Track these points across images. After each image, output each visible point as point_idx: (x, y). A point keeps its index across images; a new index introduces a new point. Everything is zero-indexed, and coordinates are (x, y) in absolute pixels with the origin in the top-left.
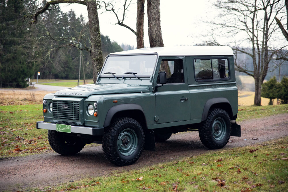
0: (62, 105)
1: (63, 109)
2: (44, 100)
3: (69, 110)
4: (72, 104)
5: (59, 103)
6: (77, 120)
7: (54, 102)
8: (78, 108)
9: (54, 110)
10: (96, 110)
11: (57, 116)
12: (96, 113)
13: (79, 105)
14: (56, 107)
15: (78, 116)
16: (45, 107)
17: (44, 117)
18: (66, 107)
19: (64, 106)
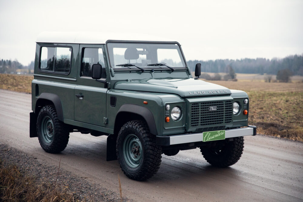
0: (207, 108)
1: (211, 112)
2: (167, 104)
3: (219, 111)
4: (223, 104)
5: (202, 106)
6: (229, 122)
7: (192, 105)
8: (231, 108)
9: (192, 116)
10: (245, 107)
11: (198, 123)
12: (246, 111)
13: (231, 104)
14: (196, 111)
15: (231, 117)
16: (166, 115)
17: (166, 128)
18: (215, 109)
19: (211, 108)
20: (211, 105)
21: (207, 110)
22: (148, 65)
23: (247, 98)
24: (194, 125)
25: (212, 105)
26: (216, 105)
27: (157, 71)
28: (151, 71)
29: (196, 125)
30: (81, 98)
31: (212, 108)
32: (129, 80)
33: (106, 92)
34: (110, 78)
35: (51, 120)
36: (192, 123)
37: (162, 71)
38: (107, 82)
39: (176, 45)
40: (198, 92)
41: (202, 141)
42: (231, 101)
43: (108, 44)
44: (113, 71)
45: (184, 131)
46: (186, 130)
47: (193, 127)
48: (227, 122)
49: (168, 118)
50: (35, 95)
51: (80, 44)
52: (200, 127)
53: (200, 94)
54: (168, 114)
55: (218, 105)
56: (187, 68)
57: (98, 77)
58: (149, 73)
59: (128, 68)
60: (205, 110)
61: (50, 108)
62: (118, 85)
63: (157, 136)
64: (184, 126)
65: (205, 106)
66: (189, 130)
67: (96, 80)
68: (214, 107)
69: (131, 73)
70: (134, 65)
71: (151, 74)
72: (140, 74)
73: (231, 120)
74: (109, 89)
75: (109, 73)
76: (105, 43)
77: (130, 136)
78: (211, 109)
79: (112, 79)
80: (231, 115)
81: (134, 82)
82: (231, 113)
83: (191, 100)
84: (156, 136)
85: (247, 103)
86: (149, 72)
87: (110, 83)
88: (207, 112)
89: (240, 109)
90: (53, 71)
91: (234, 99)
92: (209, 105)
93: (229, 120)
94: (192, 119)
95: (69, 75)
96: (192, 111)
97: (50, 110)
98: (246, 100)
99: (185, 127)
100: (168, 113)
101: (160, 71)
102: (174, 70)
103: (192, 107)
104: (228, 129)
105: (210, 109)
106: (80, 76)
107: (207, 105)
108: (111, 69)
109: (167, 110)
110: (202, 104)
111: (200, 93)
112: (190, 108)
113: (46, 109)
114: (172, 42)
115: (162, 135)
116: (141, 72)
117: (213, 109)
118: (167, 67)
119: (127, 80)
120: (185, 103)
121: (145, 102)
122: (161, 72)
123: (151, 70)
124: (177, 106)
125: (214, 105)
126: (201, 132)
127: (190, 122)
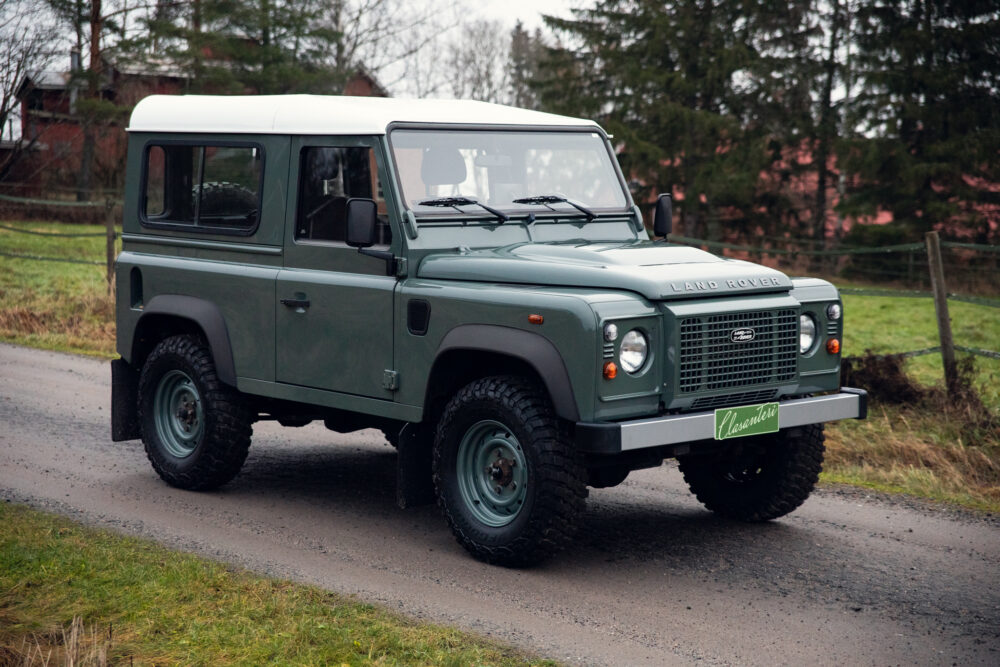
0: (726, 333)
1: (736, 346)
2: (608, 322)
3: (761, 344)
4: (771, 321)
5: (710, 327)
6: (788, 377)
7: (683, 323)
8: (794, 334)
9: (683, 360)
10: (832, 329)
11: (699, 380)
12: (836, 342)
13: (794, 319)
14: (695, 343)
15: (794, 362)
16: (606, 356)
17: (606, 399)
18: (747, 337)
19: (738, 333)
20: (736, 325)
21: (726, 340)
22: (515, 202)
23: (838, 302)
24: (688, 389)
25: (741, 325)
26: (751, 323)
27: (543, 219)
28: (526, 220)
29: (693, 388)
30: (301, 311)
31: (742, 333)
32: (462, 249)
33: (391, 289)
34: (404, 242)
35: (191, 384)
36: (682, 382)
37: (559, 221)
38: (394, 256)
39: (595, 135)
40: (698, 284)
41: (713, 439)
42: (796, 311)
43: (394, 134)
44: (413, 220)
45: (656, 406)
46: (662, 404)
47: (686, 394)
48: (784, 378)
49: (612, 367)
50: (129, 303)
51: (292, 136)
52: (705, 393)
53: (702, 291)
54: (612, 355)
55: (756, 323)
56: (632, 209)
57: (367, 241)
58: (518, 227)
59: (455, 212)
60: (721, 341)
61: (189, 344)
62: (431, 265)
63: (578, 424)
64: (657, 390)
65: (721, 326)
66: (674, 404)
67: (359, 251)
68: (745, 330)
69: (465, 225)
70: (475, 202)
71: (524, 230)
72: (492, 230)
73: (794, 369)
74: (400, 278)
75: (401, 227)
76: (385, 133)
77: (481, 425)
78: (738, 336)
79: (412, 245)
80: (794, 355)
81: (481, 255)
82: (794, 348)
83: (679, 310)
84: (574, 423)
85: (837, 316)
86: (519, 222)
87: (404, 259)
88: (726, 348)
89: (815, 335)
90: (196, 225)
91: (802, 303)
92: (731, 325)
93: (788, 370)
94: (683, 367)
95: (253, 234)
96: (683, 345)
97: (187, 351)
98: (836, 308)
99: (660, 395)
100: (612, 350)
101: (553, 221)
102: (595, 217)
103: (683, 329)
104: (784, 398)
105: (733, 336)
106: (296, 239)
107: (726, 326)
108: (406, 215)
109: (610, 342)
110: (710, 321)
111: (704, 287)
112: (676, 334)
113: (174, 347)
114: (584, 129)
115: (595, 421)
116: (496, 222)
117: (742, 338)
118: (574, 205)
119: (457, 250)
120: (661, 319)
121: (533, 316)
122: (556, 223)
123: (524, 216)
124: (635, 329)
125: (746, 324)
126: (711, 410)
127: (677, 379)
